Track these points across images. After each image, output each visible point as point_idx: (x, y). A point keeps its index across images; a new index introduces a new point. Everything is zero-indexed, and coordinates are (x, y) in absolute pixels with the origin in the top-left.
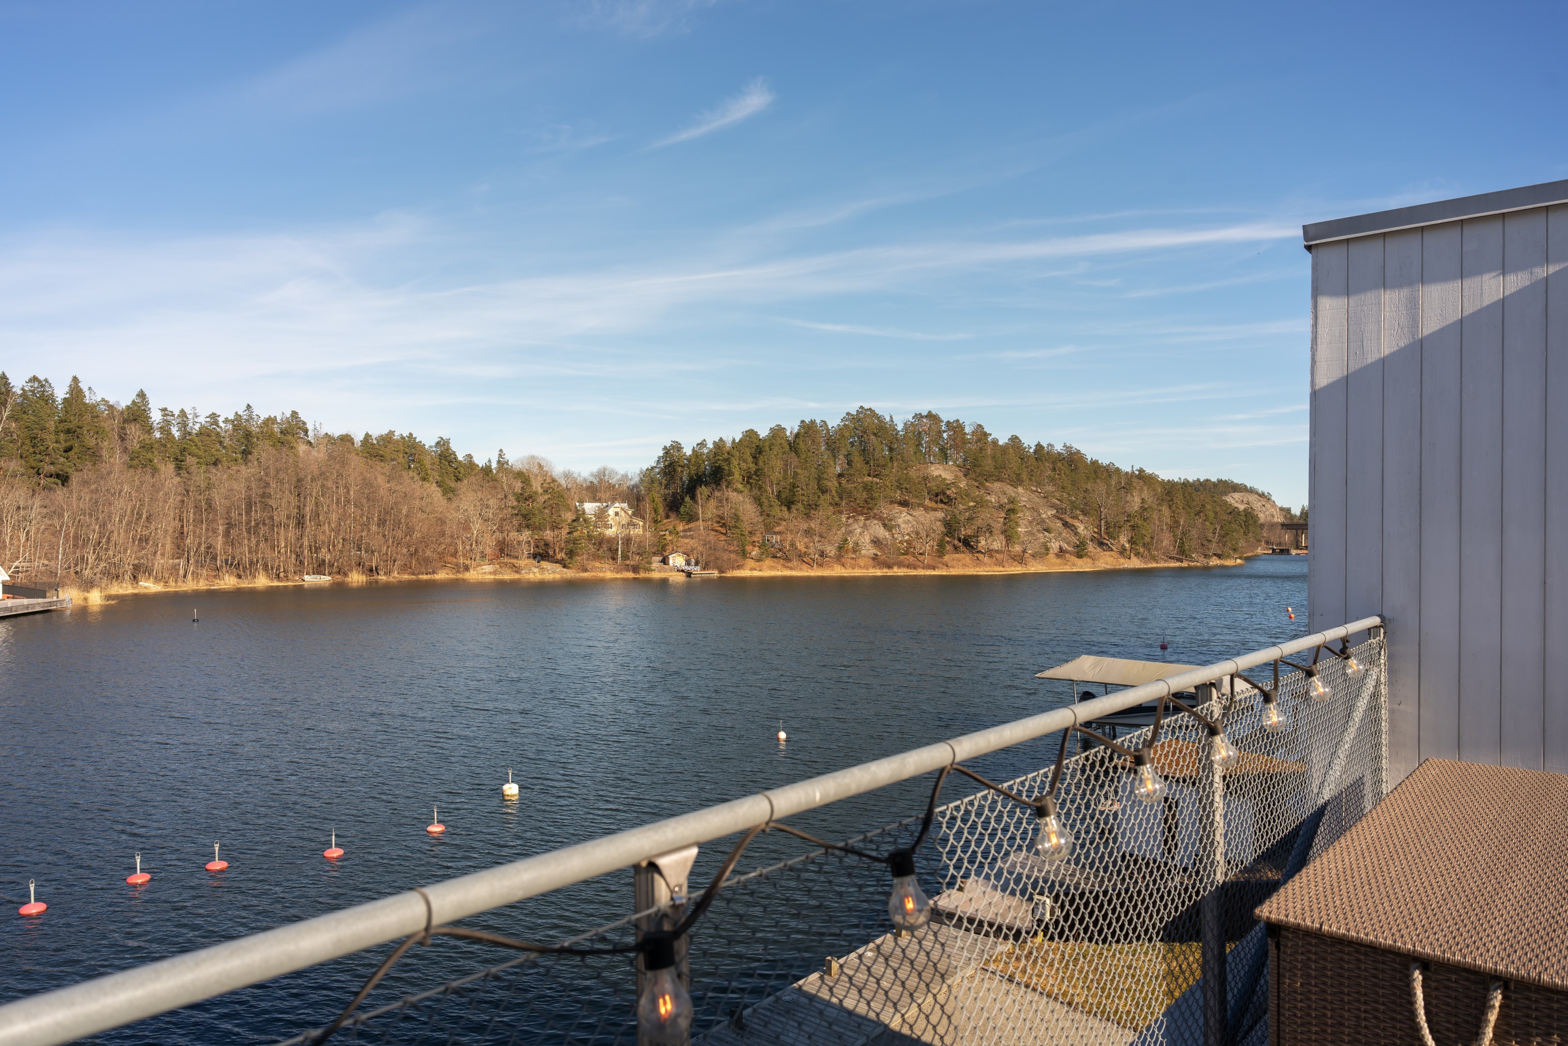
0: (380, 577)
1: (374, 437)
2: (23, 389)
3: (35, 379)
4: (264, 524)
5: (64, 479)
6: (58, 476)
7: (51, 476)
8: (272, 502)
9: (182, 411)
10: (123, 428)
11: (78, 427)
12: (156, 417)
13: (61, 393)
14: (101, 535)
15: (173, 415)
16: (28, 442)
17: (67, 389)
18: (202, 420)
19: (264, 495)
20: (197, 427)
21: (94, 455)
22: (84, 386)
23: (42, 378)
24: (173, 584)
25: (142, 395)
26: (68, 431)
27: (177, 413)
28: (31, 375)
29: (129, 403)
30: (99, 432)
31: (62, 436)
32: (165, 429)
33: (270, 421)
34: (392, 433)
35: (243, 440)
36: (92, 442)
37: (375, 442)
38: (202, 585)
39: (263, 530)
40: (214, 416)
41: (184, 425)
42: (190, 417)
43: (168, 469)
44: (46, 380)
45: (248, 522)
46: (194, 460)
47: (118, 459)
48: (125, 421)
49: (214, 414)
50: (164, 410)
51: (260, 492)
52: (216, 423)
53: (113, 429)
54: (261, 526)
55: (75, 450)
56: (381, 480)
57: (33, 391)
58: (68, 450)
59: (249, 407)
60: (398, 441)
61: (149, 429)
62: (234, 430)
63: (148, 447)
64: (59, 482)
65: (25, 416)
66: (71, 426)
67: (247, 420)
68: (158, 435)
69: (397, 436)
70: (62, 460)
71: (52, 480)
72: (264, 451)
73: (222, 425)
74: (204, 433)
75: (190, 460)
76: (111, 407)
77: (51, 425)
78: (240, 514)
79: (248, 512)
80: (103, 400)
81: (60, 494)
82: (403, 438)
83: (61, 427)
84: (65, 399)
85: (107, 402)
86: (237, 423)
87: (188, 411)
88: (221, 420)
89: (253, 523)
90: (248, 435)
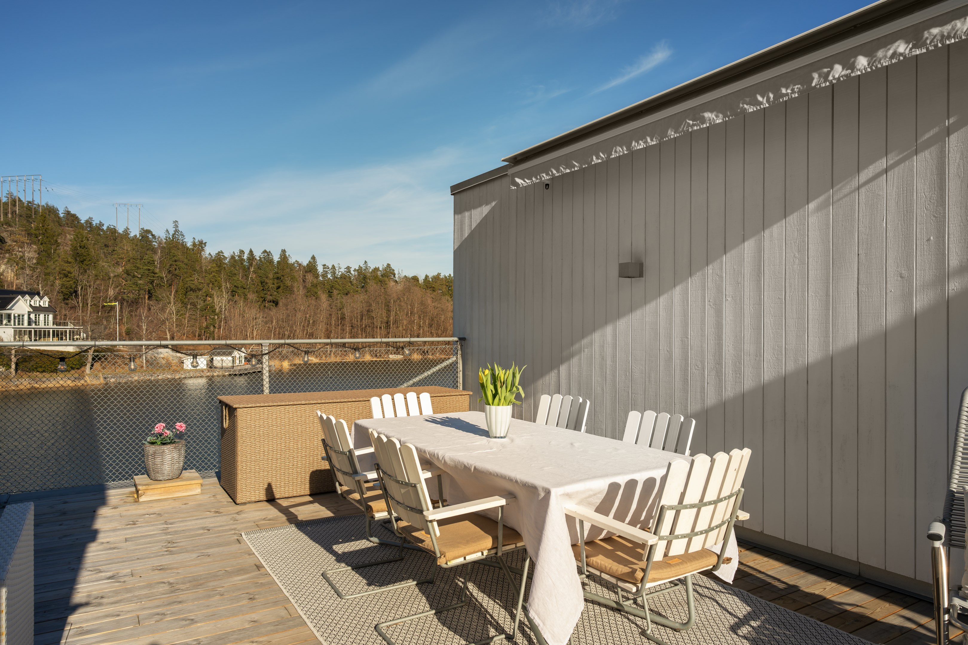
0: (429, 356)
1: (430, 277)
2: (260, 257)
3: (265, 251)
4: (369, 326)
5: (276, 303)
6: (274, 302)
7: (270, 302)
8: (373, 314)
9: (333, 266)
10: (305, 276)
11: (283, 276)
12: (320, 269)
13: (276, 258)
14: (291, 332)
15: (329, 268)
16: (260, 284)
17: (279, 256)
18: (343, 270)
19: (368, 311)
20: (340, 273)
21: (289, 290)
22: (287, 254)
23: (268, 251)
24: (324, 358)
25: (313, 258)
26: (278, 278)
27: (330, 267)
28: (263, 250)
29: (308, 262)
30: (293, 279)
31: (276, 281)
32: (324, 275)
33: (376, 269)
34: (439, 274)
35: (362, 280)
36: (288, 283)
37: (430, 280)
38: (338, 360)
39: (368, 329)
40: (348, 268)
41: (334, 273)
42: (337, 269)
43: (324, 297)
44: (270, 252)
45: (361, 325)
46: (337, 292)
47: (302, 292)
48: (306, 272)
49: (348, 267)
50: (324, 265)
51: (367, 308)
52: (349, 272)
53: (300, 276)
54: (367, 327)
55: (282, 288)
56: (429, 301)
57: (264, 258)
58: (279, 287)
59: (366, 262)
60: (442, 279)
61: (317, 276)
62: (358, 275)
63: (315, 286)
64: (274, 305)
65: (259, 271)
66: (279, 275)
67: (365, 270)
68: (321, 278)
69: (442, 276)
70: (275, 293)
71: (271, 304)
72: (372, 286)
73: (353, 272)
74: (343, 277)
75: (335, 292)
76: (300, 265)
77: (271, 276)
78: (357, 321)
79: (362, 319)
80: (296, 261)
81: (273, 312)
82: (446, 277)
83: (276, 276)
84: (278, 261)
85: (298, 262)
86: (359, 271)
87: (336, 266)
88: (352, 270)
89: (364, 326)
90: (365, 278)
